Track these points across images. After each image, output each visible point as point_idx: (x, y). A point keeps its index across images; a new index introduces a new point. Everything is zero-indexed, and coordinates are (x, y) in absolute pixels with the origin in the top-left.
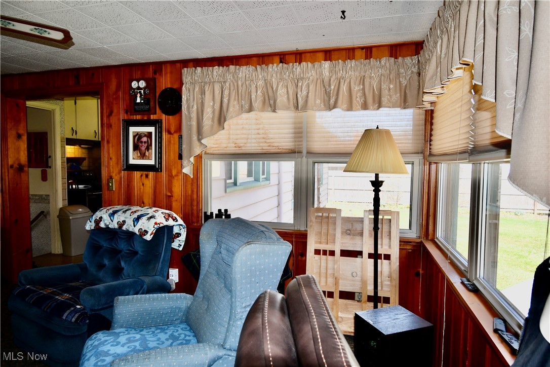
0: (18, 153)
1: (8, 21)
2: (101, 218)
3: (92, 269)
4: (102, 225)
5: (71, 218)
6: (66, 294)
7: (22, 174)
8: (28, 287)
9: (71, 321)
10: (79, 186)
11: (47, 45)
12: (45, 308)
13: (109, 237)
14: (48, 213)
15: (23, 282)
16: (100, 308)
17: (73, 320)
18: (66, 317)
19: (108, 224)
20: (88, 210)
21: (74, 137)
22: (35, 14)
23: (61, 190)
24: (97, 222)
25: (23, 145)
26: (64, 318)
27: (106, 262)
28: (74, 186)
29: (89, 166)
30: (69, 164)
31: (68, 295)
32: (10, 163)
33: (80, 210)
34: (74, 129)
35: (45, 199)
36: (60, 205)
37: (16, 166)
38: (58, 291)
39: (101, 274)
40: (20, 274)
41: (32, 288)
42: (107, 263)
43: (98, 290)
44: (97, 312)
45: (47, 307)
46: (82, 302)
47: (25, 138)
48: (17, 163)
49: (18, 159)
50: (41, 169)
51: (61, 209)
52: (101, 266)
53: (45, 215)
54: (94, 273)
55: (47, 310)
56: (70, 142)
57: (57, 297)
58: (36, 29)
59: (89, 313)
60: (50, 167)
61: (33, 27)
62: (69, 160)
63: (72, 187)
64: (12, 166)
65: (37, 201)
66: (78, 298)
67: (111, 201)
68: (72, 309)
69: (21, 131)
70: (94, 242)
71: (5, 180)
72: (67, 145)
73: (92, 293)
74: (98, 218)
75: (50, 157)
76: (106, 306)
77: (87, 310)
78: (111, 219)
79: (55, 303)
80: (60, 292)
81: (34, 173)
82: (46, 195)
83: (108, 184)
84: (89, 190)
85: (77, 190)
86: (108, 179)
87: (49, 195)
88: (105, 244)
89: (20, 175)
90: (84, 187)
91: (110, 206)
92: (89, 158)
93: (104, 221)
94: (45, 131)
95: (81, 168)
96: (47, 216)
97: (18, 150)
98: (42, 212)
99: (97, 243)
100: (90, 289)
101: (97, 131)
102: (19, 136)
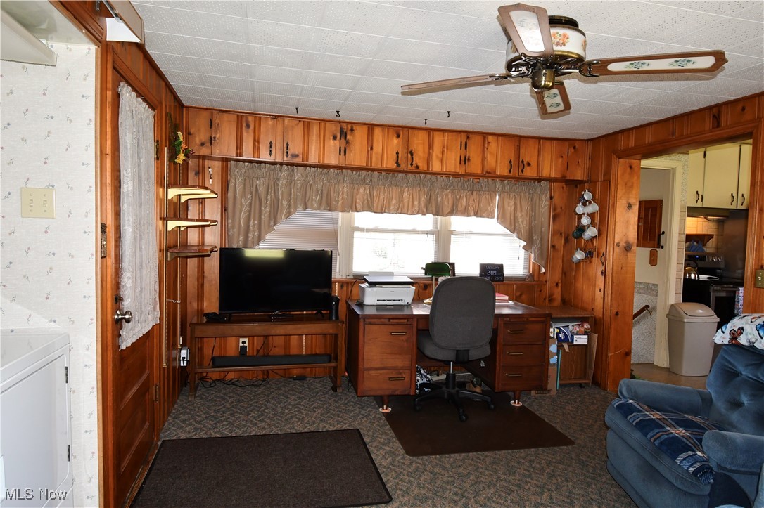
0: (627, 227)
1: (642, 62)
2: (741, 329)
3: (720, 404)
4: (743, 340)
5: (685, 320)
6: (681, 429)
7: (629, 254)
8: (631, 401)
9: (687, 470)
10: (700, 276)
11: (682, 80)
12: (652, 437)
13: (754, 362)
14: (655, 308)
15: (625, 393)
16: (733, 468)
17: (691, 470)
18: (681, 462)
19: (753, 340)
20: (713, 313)
21: (699, 205)
22: (673, 43)
23: (675, 280)
24: (735, 335)
25: (633, 216)
26: (678, 461)
27: (745, 399)
28: (693, 276)
29: (717, 248)
30: (688, 243)
31: (684, 431)
32: (616, 241)
33: (701, 311)
34: (700, 194)
35: (652, 289)
36: (672, 300)
37: (623, 244)
38: (670, 420)
39: (735, 417)
40: (621, 382)
41: (635, 405)
42: (746, 402)
43: (733, 441)
44: (727, 473)
45: (655, 437)
46: (705, 449)
47: (636, 208)
48: (624, 240)
49: (626, 235)
50: (650, 249)
51: (672, 305)
52: (737, 405)
53: (649, 311)
54: (723, 410)
55: (654, 441)
56: (693, 212)
57: (669, 429)
58: (677, 61)
59: (715, 469)
60: (662, 247)
61: (673, 60)
62: (689, 238)
63: (690, 276)
64: (618, 245)
65: (641, 291)
66: (700, 441)
67: (759, 305)
68: (690, 453)
69: (632, 201)
70: (727, 364)
71: (609, 260)
72: (688, 216)
73: (725, 442)
74: (736, 329)
75: (663, 233)
76: (743, 469)
77: (713, 464)
78: (759, 334)
79: (666, 437)
80: (673, 423)
81: (643, 253)
82: (653, 285)
83: (756, 277)
84: (716, 283)
85: (698, 281)
86: (756, 270)
87: (657, 285)
88: (745, 372)
89: (627, 256)
90: (708, 278)
91: (756, 313)
92: (717, 235)
93: (746, 334)
94: (660, 198)
95: (705, 249)
96: (653, 313)
97: (627, 223)
98: (647, 307)
99: (730, 366)
100: (720, 434)
101: (735, 195)
102: (630, 206)
